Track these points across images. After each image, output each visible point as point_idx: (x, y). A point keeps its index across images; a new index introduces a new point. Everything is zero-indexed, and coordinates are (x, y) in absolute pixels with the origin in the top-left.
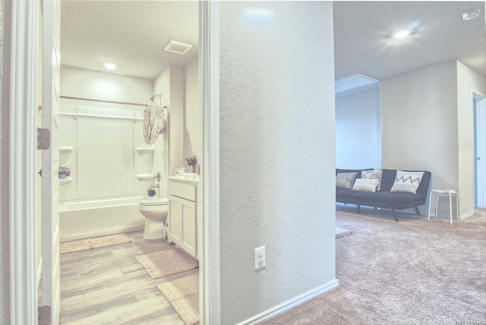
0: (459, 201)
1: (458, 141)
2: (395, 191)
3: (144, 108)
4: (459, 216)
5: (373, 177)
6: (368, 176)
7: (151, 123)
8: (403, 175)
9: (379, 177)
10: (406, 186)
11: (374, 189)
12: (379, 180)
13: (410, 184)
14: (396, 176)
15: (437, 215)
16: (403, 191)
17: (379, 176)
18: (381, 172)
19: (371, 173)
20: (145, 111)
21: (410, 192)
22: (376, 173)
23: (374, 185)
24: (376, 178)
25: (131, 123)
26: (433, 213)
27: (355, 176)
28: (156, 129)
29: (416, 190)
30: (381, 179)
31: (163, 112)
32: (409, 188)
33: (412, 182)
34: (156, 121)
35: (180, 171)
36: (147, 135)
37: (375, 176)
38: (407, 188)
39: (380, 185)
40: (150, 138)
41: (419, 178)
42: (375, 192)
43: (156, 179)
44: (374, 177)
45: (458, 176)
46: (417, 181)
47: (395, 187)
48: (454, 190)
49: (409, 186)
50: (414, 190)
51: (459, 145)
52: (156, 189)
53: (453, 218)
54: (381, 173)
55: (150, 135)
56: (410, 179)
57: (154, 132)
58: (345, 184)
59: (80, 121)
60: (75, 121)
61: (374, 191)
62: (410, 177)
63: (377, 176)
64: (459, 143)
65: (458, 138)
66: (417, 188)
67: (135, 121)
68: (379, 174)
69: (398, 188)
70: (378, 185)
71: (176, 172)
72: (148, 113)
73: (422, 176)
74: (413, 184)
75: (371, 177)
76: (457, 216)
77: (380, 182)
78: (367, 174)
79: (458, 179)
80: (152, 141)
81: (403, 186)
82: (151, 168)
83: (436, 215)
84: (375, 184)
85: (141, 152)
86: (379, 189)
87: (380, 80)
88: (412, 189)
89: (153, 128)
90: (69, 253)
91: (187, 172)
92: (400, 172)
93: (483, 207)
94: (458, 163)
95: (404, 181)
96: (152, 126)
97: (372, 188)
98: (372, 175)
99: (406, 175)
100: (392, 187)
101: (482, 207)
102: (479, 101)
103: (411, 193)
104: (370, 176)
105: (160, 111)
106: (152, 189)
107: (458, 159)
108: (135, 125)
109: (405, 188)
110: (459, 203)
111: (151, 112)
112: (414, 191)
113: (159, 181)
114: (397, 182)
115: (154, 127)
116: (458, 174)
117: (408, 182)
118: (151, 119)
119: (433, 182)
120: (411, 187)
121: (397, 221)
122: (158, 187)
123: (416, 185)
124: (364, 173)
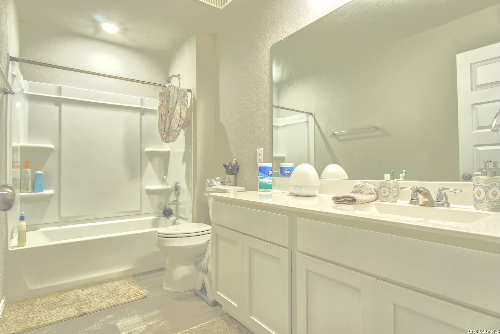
3: (160, 90)
7: (171, 111)
20: (161, 94)
25: (137, 115)
28: (177, 120)
31: (186, 97)
34: (178, 108)
35: (215, 182)
36: (165, 128)
40: (168, 134)
43: (173, 193)
52: (173, 207)
55: (169, 129)
57: (175, 125)
59: (64, 107)
60: (57, 108)
67: (143, 112)
71: (208, 184)
72: (165, 98)
80: (171, 137)
82: (165, 177)
85: (152, 155)
89: (173, 120)
90: (40, 327)
91: (226, 184)
96: (171, 116)
105: (183, 95)
106: (167, 207)
108: (143, 117)
111: (170, 95)
113: (177, 196)
115: (175, 117)
118: (171, 106)
122: (176, 203)
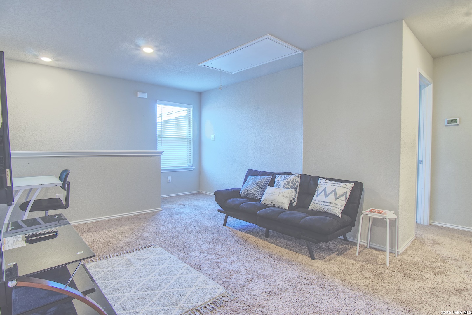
0: (399, 226)
1: (400, 139)
2: (314, 209)
4: (398, 249)
5: (287, 186)
6: (282, 183)
8: (325, 186)
9: (296, 186)
10: (328, 204)
11: (287, 204)
12: (294, 191)
13: (334, 201)
14: (318, 187)
15: (370, 244)
16: (324, 211)
17: (296, 184)
18: (299, 179)
19: (286, 180)
21: (332, 213)
22: (292, 181)
23: (287, 199)
24: (292, 187)
26: (364, 240)
27: (268, 181)
29: (341, 211)
30: (298, 189)
32: (332, 208)
33: (336, 198)
37: (290, 184)
38: (330, 207)
39: (296, 199)
41: (346, 193)
42: (287, 209)
44: (289, 187)
45: (399, 191)
46: (343, 198)
47: (314, 204)
48: (393, 212)
49: (333, 205)
50: (338, 211)
51: (402, 146)
53: (390, 251)
54: (299, 181)
56: (334, 194)
58: (255, 193)
61: (287, 207)
62: (334, 191)
63: (293, 185)
64: (402, 143)
65: (401, 136)
66: (342, 208)
68: (296, 182)
69: (318, 205)
70: (294, 199)
73: (351, 190)
74: (338, 202)
75: (286, 186)
76: (395, 248)
77: (297, 194)
78: (281, 181)
79: (399, 195)
81: (324, 204)
83: (367, 243)
84: (289, 198)
86: (295, 204)
87: (303, 50)
88: (336, 209)
92: (323, 181)
93: (424, 223)
94: (399, 172)
95: (326, 196)
97: (284, 204)
98: (286, 183)
99: (330, 186)
100: (311, 203)
101: (422, 223)
102: (424, 89)
103: (334, 215)
104: (285, 184)
107: (400, 167)
109: (326, 207)
110: (399, 230)
112: (339, 213)
114: (317, 196)
116: (399, 188)
117: (332, 197)
119: (366, 198)
120: (335, 206)
121: (313, 258)
123: (342, 203)
124: (278, 178)
